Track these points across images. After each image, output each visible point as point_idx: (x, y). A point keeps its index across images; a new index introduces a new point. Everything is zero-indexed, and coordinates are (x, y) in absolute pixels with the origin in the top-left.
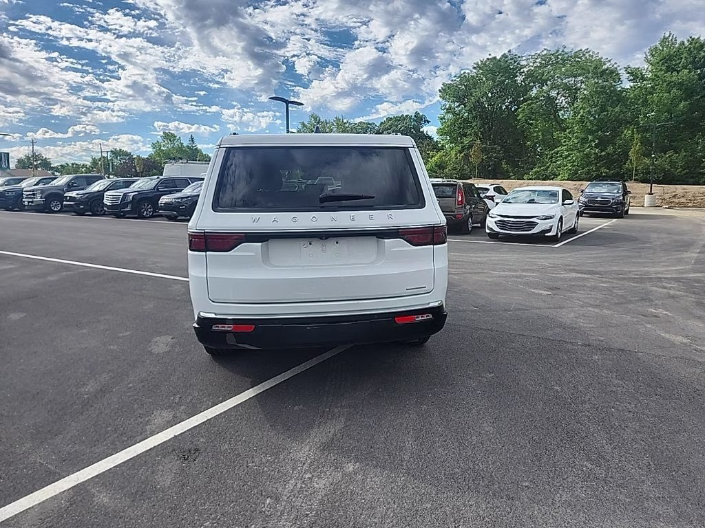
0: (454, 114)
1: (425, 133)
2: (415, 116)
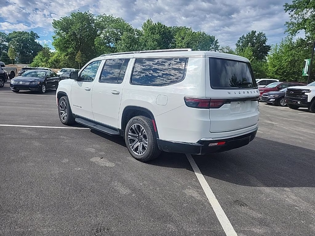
0: (61, 36)
1: (37, 43)
2: (31, 33)
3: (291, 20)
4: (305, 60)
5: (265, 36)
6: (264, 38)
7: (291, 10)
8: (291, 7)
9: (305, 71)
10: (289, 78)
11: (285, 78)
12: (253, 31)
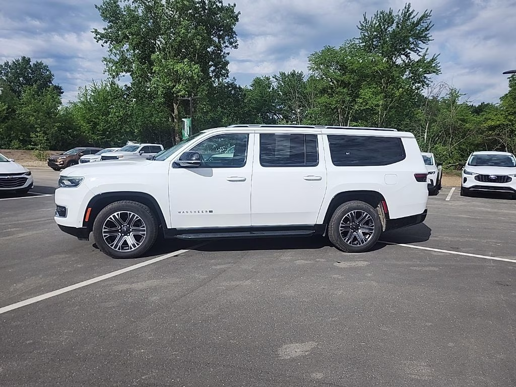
3: (109, 56)
4: (183, 119)
5: (48, 70)
6: (48, 73)
7: (104, 41)
8: (102, 36)
9: (186, 133)
10: (113, 139)
11: (108, 140)
12: (24, 57)
